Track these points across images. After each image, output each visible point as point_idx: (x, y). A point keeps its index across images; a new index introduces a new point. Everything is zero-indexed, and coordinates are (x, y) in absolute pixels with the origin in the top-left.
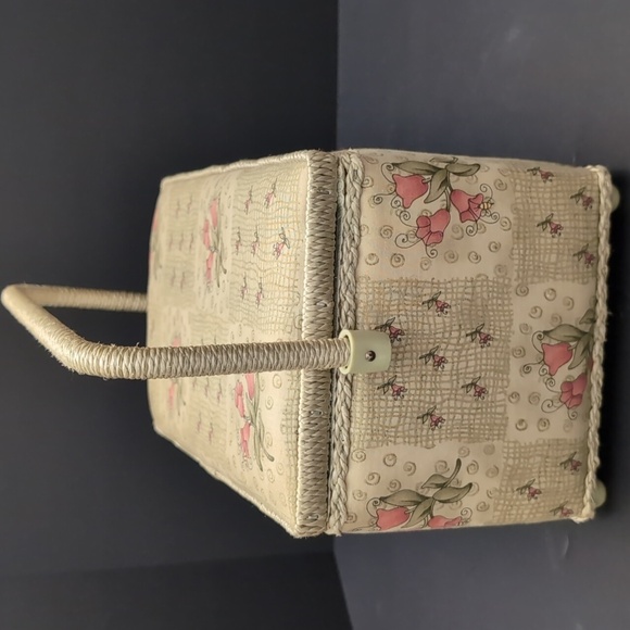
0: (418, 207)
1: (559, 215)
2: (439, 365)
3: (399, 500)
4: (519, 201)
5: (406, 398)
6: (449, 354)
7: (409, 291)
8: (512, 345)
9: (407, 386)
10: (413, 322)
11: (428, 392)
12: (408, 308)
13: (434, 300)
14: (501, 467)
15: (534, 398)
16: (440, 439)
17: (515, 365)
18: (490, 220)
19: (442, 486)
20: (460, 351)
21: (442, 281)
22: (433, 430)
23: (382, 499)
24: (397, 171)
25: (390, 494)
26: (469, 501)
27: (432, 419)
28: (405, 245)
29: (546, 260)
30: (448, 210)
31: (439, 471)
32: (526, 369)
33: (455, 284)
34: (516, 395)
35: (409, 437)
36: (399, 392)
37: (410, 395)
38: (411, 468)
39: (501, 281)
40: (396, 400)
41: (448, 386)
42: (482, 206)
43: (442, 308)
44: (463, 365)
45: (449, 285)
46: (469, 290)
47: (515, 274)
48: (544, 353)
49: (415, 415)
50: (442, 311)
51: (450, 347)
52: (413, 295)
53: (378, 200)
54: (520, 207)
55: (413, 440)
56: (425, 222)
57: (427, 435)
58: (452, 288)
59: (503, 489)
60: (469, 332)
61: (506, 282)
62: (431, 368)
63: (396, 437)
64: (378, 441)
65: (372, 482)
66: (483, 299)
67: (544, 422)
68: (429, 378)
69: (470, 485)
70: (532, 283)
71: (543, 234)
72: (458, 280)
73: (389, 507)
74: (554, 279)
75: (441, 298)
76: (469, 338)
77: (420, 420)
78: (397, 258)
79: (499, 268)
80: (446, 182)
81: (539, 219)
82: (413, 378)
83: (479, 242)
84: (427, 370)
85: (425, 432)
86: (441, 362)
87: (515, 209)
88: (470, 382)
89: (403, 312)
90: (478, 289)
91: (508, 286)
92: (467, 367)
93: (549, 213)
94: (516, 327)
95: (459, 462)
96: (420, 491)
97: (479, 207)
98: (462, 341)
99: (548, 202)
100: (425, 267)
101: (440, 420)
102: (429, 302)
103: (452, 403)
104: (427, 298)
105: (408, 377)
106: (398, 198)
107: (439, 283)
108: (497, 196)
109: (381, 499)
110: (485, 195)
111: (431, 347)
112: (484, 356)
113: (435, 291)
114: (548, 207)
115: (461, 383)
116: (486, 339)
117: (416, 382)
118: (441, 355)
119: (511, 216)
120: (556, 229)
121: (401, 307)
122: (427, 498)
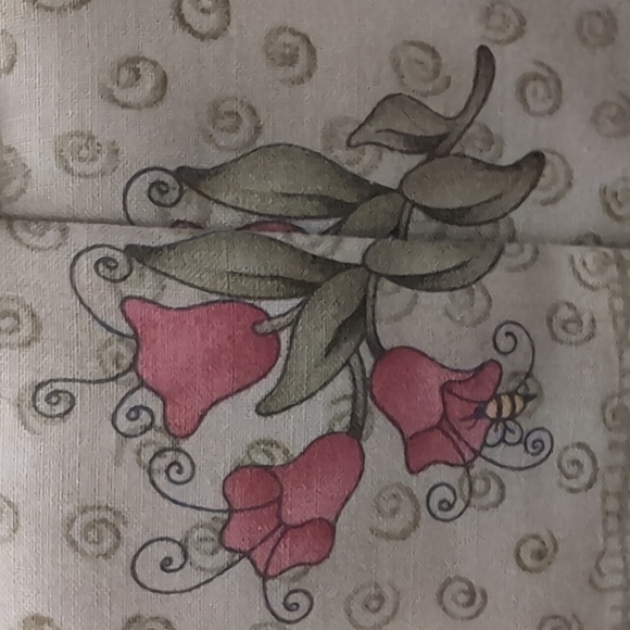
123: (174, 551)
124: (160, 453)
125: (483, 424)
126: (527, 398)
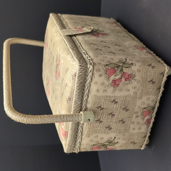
0: (112, 77)
1: (155, 79)
2: (113, 116)
3: (98, 145)
4: (144, 75)
5: (103, 123)
7: (107, 99)
8: (135, 111)
9: (103, 121)
10: (107, 106)
12: (107, 103)
13: (114, 101)
14: (126, 138)
15: (138, 123)
16: (111, 133)
17: (134, 116)
18: (134, 81)
19: (110, 142)
20: (120, 113)
21: (117, 96)
24: (107, 67)
25: (96, 144)
26: (117, 145)
28: (107, 87)
29: (149, 91)
30: (121, 78)
31: (109, 139)
32: (137, 117)
33: (121, 97)
34: (133, 122)
36: (101, 122)
38: (102, 138)
40: (100, 124)
41: (115, 121)
42: (132, 77)
43: (116, 103)
45: (119, 97)
46: (125, 98)
47: (139, 94)
48: (143, 113)
49: (105, 127)
51: (117, 112)
53: (101, 76)
54: (144, 77)
55: (103, 132)
56: (114, 81)
57: (108, 132)
59: (126, 143)
62: (111, 116)
63: (99, 132)
64: (94, 133)
65: (91, 142)
66: (128, 100)
67: (140, 128)
68: (110, 119)
69: (118, 142)
70: (144, 96)
71: (149, 84)
72: (122, 96)
73: (95, 146)
74: (150, 95)
76: (123, 110)
77: (106, 128)
78: (105, 91)
79: (134, 93)
80: (122, 70)
81: (149, 80)
83: (130, 87)
86: (113, 115)
87: (142, 78)
88: (121, 120)
89: (105, 104)
90: (128, 98)
91: (136, 97)
92: (121, 117)
93: (152, 78)
94: (137, 107)
95: (115, 137)
96: (104, 143)
97: (131, 77)
98: (121, 110)
99: (152, 75)
100: (113, 93)
101: (111, 128)
103: (115, 125)
105: (104, 119)
106: (107, 75)
109: (93, 145)
110: (133, 74)
112: (126, 114)
113: (115, 99)
114: (152, 77)
117: (106, 120)
118: (114, 114)
119: (141, 80)
120: (153, 83)
121: (104, 102)
122: (106, 145)
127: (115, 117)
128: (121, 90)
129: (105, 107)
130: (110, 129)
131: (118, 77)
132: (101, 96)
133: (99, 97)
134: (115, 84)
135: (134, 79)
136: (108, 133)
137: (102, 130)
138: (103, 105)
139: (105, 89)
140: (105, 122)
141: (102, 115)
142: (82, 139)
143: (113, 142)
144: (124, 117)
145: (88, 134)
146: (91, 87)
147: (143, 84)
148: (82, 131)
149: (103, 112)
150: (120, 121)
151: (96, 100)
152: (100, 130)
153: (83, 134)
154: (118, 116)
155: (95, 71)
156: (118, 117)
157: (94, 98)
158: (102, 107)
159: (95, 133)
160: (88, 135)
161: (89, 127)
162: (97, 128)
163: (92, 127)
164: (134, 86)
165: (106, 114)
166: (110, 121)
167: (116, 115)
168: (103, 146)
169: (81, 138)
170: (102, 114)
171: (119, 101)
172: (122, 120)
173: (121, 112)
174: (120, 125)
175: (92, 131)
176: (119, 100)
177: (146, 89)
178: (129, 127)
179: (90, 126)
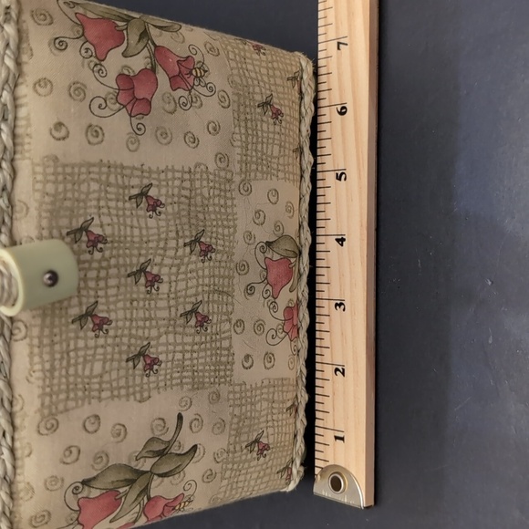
0: (116, 61)
1: (279, 98)
2: (152, 286)
3: (108, 481)
4: (235, 72)
5: (111, 333)
6: (165, 270)
7: (112, 179)
8: (236, 258)
9: (113, 316)
10: (119, 224)
11: (141, 323)
12: (112, 204)
13: (144, 194)
14: (228, 418)
15: (260, 326)
16: (158, 389)
17: (239, 284)
18: (205, 91)
19: (161, 454)
20: (178, 266)
21: (154, 169)
22: (148, 376)
23: (86, 483)
24: (81, 10)
25: (95, 474)
26: (194, 470)
27: (145, 360)
28: (103, 113)
29: (269, 153)
30: (153, 70)
31: (157, 433)
32: (250, 290)
33: (170, 175)
34: (240, 322)
35: (119, 388)
36: (101, 325)
37: (117, 328)
38: (121, 431)
39: (222, 174)
40: (97, 337)
41: (164, 314)
42: (194, 72)
43: (154, 206)
44: (182, 285)
45: (162, 176)
46: (188, 185)
47: (238, 166)
48: (267, 270)
49: (125, 357)
50: (154, 210)
51: (167, 261)
52: (118, 186)
53: (59, 44)
54: (237, 79)
55: (123, 392)
56: (127, 83)
57: (141, 384)
58: (167, 180)
59: (231, 448)
60: (187, 240)
61: (229, 176)
62: (143, 289)
63: (101, 390)
64: (76, 399)
65: (69, 460)
66: (203, 197)
67: (269, 357)
68: (141, 304)
69: (195, 448)
70: (255, 179)
71: (265, 119)
72: (173, 171)
73: (95, 493)
74: (277, 177)
75: (153, 192)
76: (188, 249)
77: (131, 364)
78: (94, 132)
79: (221, 157)
80: (146, 34)
81: (259, 98)
82: (120, 305)
83: (195, 120)
84: (138, 292)
85: (138, 380)
86: (154, 280)
87: (232, 82)
88: (190, 308)
89: (105, 210)
90: (197, 184)
91: (229, 181)
92: (187, 288)
93: (269, 93)
94: (239, 236)
95: (180, 417)
96: (133, 464)
97: (191, 73)
98: (180, 252)
99: (265, 79)
100: (131, 147)
101: (155, 361)
102: (136, 196)
103: (171, 338)
104: (135, 191)
105: (115, 303)
106: (88, 45)
107: (150, 171)
108: (210, 62)
109: (84, 482)
110: (196, 59)
111: (142, 260)
112: (207, 272)
113: (146, 182)
114: (267, 86)
115: (181, 311)
116: (207, 251)
117: (125, 309)
118: (155, 271)
119: (229, 90)
120: (277, 114)
121: (102, 203)
122: (144, 473)
123: (102, 102)
124: (96, 65)
125: (192, 77)
126: (205, 71)
127: (164, 288)
128: (163, 135)
129: (108, 231)
130: (152, 364)
131: (139, 63)
132: (81, 166)
133: (68, 170)
134: (132, 94)
135: (206, 85)
136: (146, 394)
137: (114, 375)
138: (96, 221)
139: (95, 121)
140: (120, 324)
141: (102, 284)
142: (19, 453)
143: (174, 450)
144: (200, 289)
145: (46, 412)
146: (22, 112)
147: (242, 117)
148: (11, 403)
149: (104, 264)
150: (186, 314)
151: (61, 188)
152: (106, 378)
153: (18, 421)
154: (173, 284)
155: (26, 17)
156: (176, 293)
157: (45, 174)
158: (96, 230)
159: (83, 400)
160: (50, 421)
161: (47, 366)
162: (88, 366)
163: (62, 358)
164: (211, 119)
165: (118, 276)
166: (146, 319)
167: (165, 278)
168: (130, 482)
169: (12, 450)
170: (103, 274)
171: (167, 195)
172: (194, 311)
173: (181, 258)
174: (189, 337)
175: (68, 391)
176: (163, 191)
177: (257, 143)
178: (228, 349)
179: (52, 353)
